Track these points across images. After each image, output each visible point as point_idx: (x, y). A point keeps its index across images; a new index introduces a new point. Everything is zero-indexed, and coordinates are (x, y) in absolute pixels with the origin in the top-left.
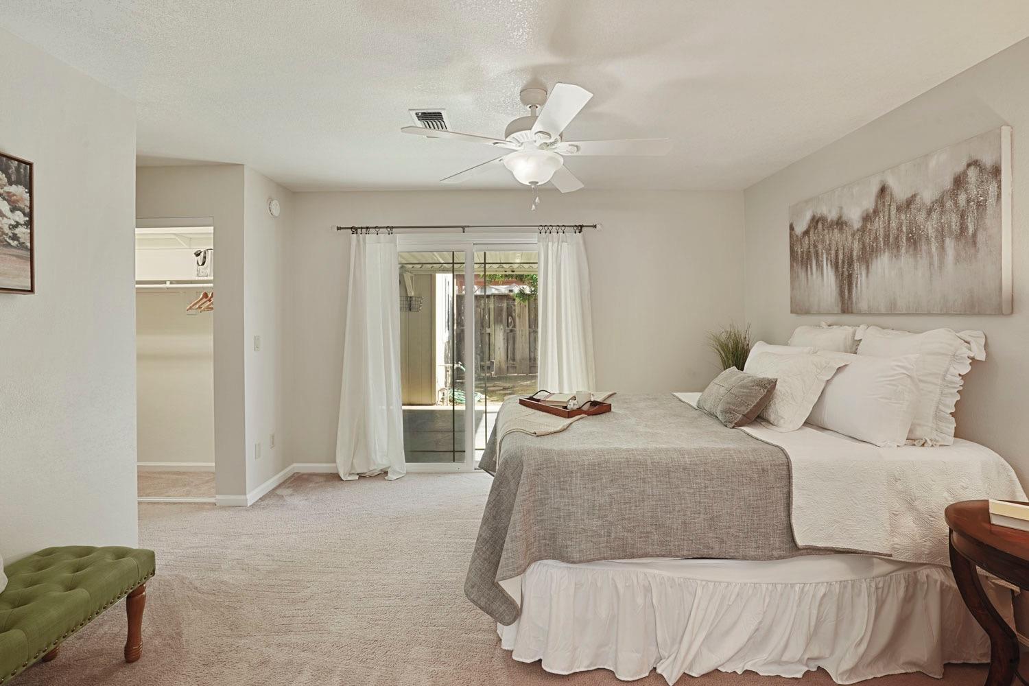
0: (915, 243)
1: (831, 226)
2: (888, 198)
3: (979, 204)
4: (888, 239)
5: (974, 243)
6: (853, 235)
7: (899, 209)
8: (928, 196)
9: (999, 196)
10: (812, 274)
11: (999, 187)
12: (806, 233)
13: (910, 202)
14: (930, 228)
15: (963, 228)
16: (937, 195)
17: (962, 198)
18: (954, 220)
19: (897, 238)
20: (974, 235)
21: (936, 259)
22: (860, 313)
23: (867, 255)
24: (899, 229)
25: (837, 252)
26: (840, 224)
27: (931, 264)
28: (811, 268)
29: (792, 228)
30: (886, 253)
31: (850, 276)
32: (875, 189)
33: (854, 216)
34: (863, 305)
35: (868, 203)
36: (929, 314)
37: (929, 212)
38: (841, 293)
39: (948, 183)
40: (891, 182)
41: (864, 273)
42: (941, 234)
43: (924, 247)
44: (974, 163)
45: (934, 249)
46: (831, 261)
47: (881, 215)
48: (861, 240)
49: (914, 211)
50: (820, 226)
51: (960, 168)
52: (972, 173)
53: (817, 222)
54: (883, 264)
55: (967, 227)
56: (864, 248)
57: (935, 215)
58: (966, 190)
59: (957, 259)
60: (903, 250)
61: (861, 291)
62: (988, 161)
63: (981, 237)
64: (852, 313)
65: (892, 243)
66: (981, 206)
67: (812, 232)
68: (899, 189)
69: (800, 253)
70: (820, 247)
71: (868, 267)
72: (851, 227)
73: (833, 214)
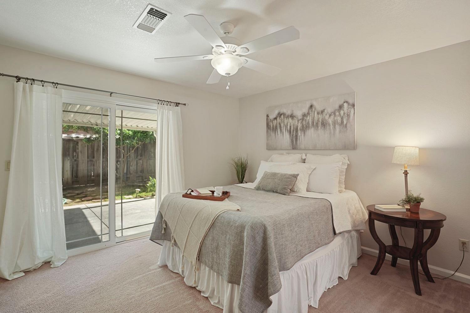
0: (324, 125)
1: (288, 117)
2: (314, 109)
3: (348, 115)
4: (314, 123)
5: (346, 127)
6: (298, 121)
7: (318, 113)
8: (329, 110)
9: (354, 113)
10: (278, 134)
11: (354, 110)
12: (276, 118)
13: (322, 112)
14: (330, 121)
15: (342, 122)
16: (333, 110)
17: (342, 112)
18: (339, 119)
19: (317, 124)
20: (346, 124)
21: (332, 131)
22: (300, 149)
23: (305, 129)
24: (318, 120)
25: (290, 127)
26: (292, 116)
27: (330, 133)
28: (277, 132)
29: (268, 116)
30: (313, 128)
31: (296, 136)
32: (308, 106)
33: (299, 113)
34: (302, 146)
35: (305, 110)
36: (330, 150)
37: (330, 115)
38: (292, 141)
39: (337, 107)
40: (315, 104)
41: (303, 135)
42: (335, 123)
43: (328, 127)
44: (347, 102)
45: (331, 128)
46: (287, 130)
47: (311, 115)
48: (302, 122)
49: (324, 115)
50: (282, 116)
51: (342, 102)
52: (345, 105)
53: (281, 115)
54: (311, 132)
55: (344, 122)
56: (303, 126)
57: (332, 117)
58: (343, 110)
59: (340, 132)
60: (320, 128)
61: (301, 141)
62: (351, 102)
63: (348, 125)
64: (297, 149)
65: (315, 126)
66: (348, 116)
67: (278, 119)
68: (318, 107)
69: (272, 126)
70: (282, 125)
71: (304, 133)
72: (297, 118)
73: (289, 113)
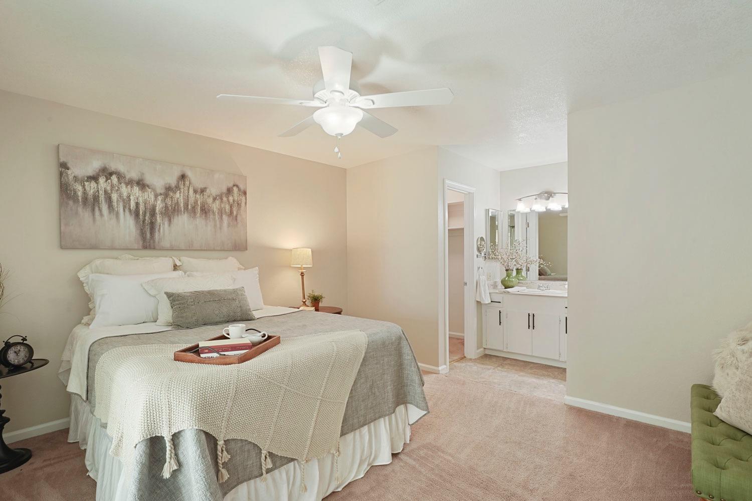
0: (206, 213)
1: (130, 183)
2: (187, 183)
3: (238, 204)
4: (188, 206)
5: (236, 219)
6: (156, 196)
7: (195, 192)
8: (213, 191)
9: (246, 203)
10: (101, 215)
11: (246, 199)
12: (94, 178)
13: (203, 191)
14: (215, 206)
15: (231, 212)
16: (218, 193)
17: (231, 199)
18: (228, 207)
19: (194, 208)
20: (236, 216)
21: (218, 223)
22: (163, 249)
23: (170, 212)
24: (196, 202)
25: (137, 204)
26: (142, 185)
27: (215, 226)
28: (100, 210)
29: (63, 166)
30: (186, 215)
31: (152, 225)
32: (177, 173)
33: (158, 182)
34: (166, 243)
35: (171, 180)
36: (214, 250)
37: (215, 199)
38: (142, 234)
39: (224, 190)
40: (189, 173)
41: (166, 223)
42: (221, 212)
43: (211, 216)
44: (237, 186)
45: (217, 218)
46: (130, 209)
47: (182, 190)
48: (164, 200)
49: (206, 197)
50: (114, 179)
51: (231, 185)
52: (235, 189)
53: (111, 174)
54: (182, 221)
55: (233, 212)
56: (166, 207)
57: (218, 202)
58: (233, 196)
59: (229, 226)
60: (198, 215)
61: (164, 234)
62: (242, 187)
63: (239, 218)
64: (154, 248)
65: (191, 210)
66: (239, 205)
67: (102, 180)
68: (196, 179)
69: (80, 194)
70: (115, 197)
71: (170, 221)
72: (154, 190)
73: (133, 175)
